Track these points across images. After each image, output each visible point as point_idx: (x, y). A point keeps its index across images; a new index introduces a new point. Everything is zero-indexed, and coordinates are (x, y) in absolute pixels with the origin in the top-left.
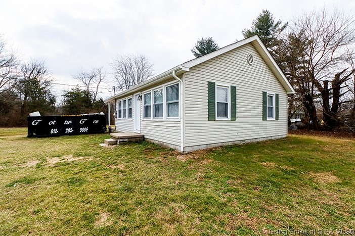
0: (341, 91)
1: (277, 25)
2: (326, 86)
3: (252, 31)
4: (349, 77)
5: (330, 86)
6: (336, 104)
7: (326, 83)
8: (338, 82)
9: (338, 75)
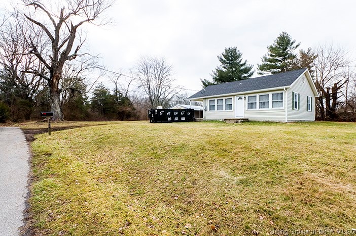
0: (338, 95)
1: (292, 44)
2: (328, 92)
3: (274, 47)
4: (343, 86)
5: (331, 92)
6: (335, 104)
7: (328, 89)
8: (336, 89)
9: (336, 84)
